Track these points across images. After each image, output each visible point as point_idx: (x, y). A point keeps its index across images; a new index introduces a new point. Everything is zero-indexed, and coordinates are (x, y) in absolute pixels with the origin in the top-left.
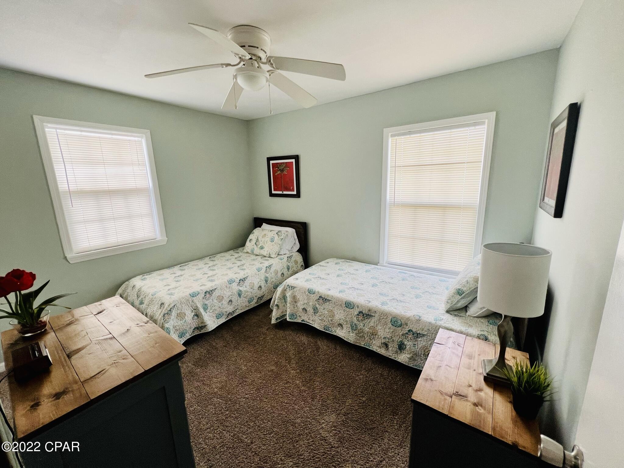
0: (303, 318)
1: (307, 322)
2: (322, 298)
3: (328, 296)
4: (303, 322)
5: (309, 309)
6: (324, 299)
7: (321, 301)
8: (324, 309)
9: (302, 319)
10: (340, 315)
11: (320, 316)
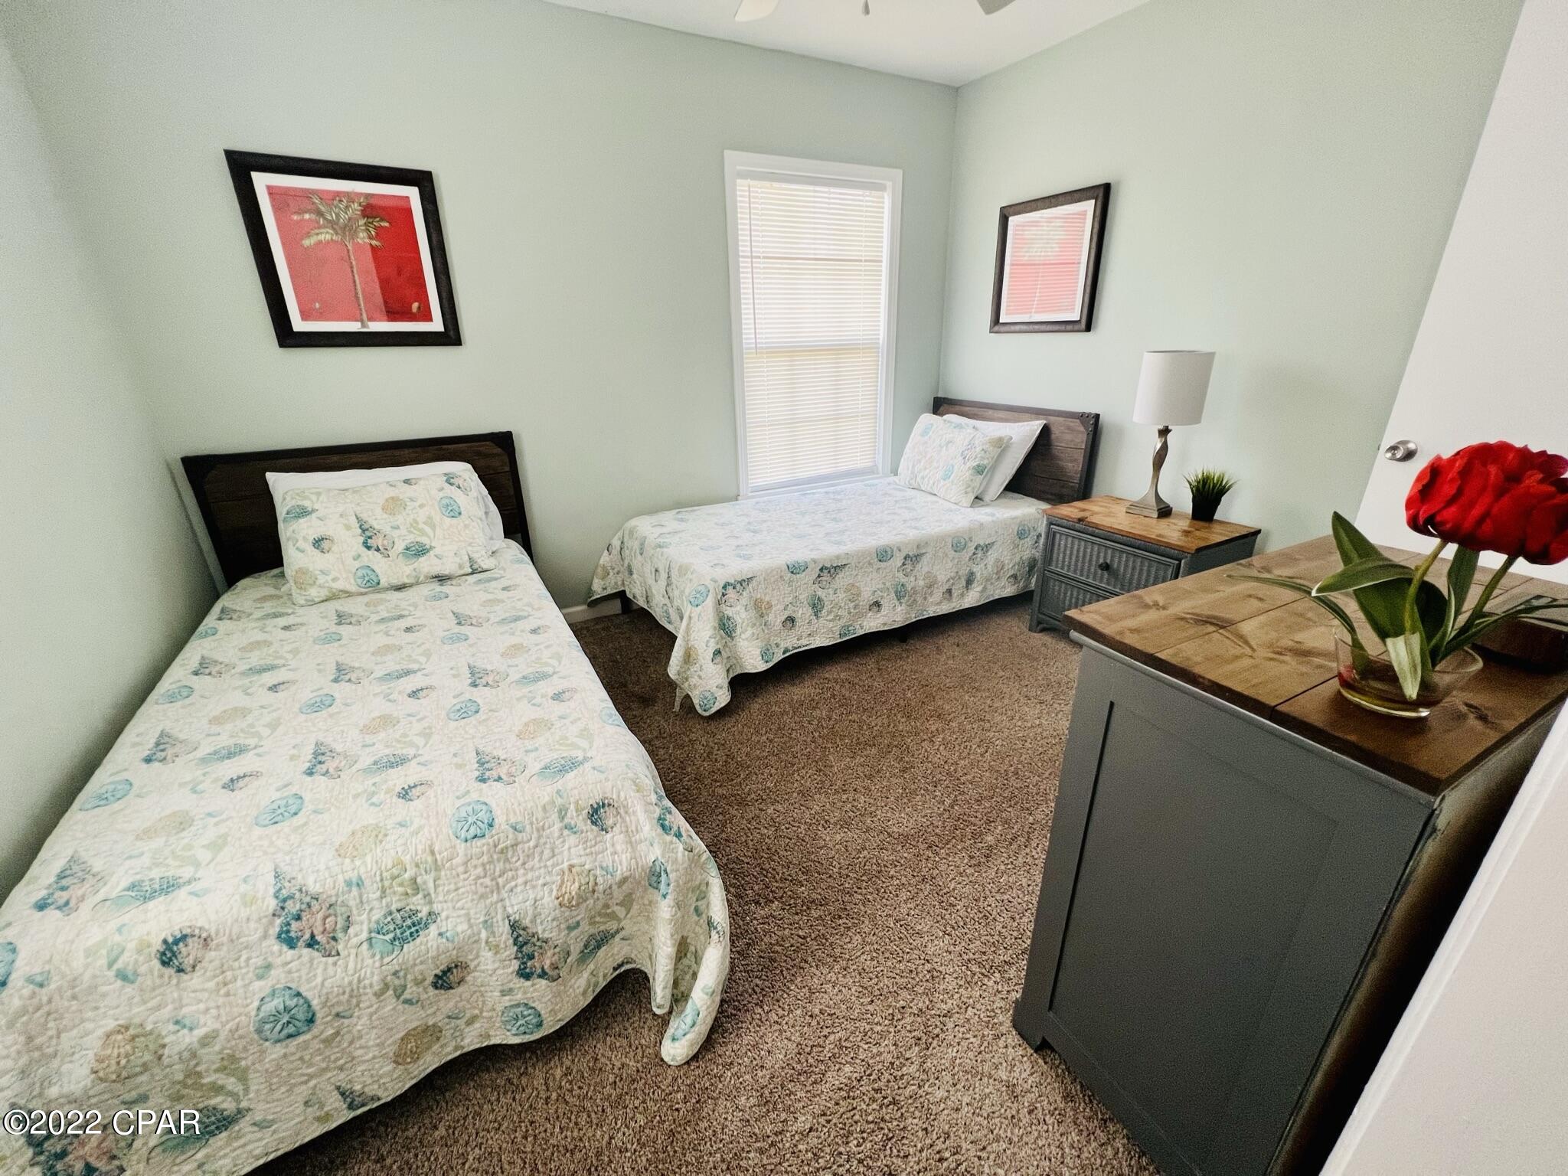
0: (783, 645)
1: (796, 648)
2: (826, 568)
3: (838, 557)
4: (788, 654)
5: (800, 612)
6: (829, 571)
7: (826, 577)
8: (834, 594)
9: (782, 650)
10: (870, 585)
11: (830, 612)
